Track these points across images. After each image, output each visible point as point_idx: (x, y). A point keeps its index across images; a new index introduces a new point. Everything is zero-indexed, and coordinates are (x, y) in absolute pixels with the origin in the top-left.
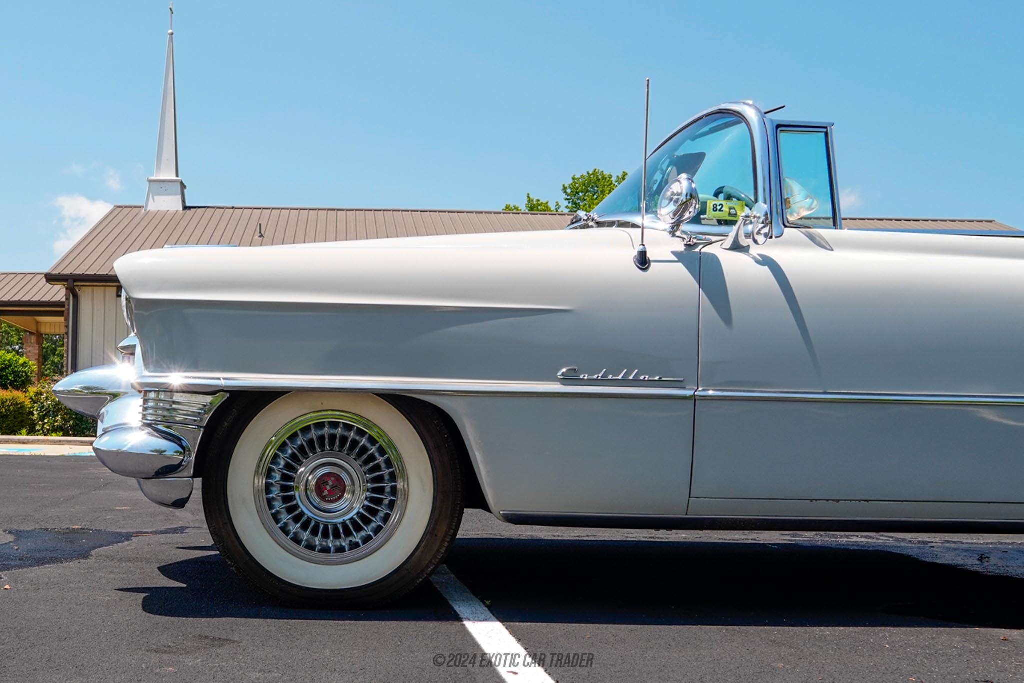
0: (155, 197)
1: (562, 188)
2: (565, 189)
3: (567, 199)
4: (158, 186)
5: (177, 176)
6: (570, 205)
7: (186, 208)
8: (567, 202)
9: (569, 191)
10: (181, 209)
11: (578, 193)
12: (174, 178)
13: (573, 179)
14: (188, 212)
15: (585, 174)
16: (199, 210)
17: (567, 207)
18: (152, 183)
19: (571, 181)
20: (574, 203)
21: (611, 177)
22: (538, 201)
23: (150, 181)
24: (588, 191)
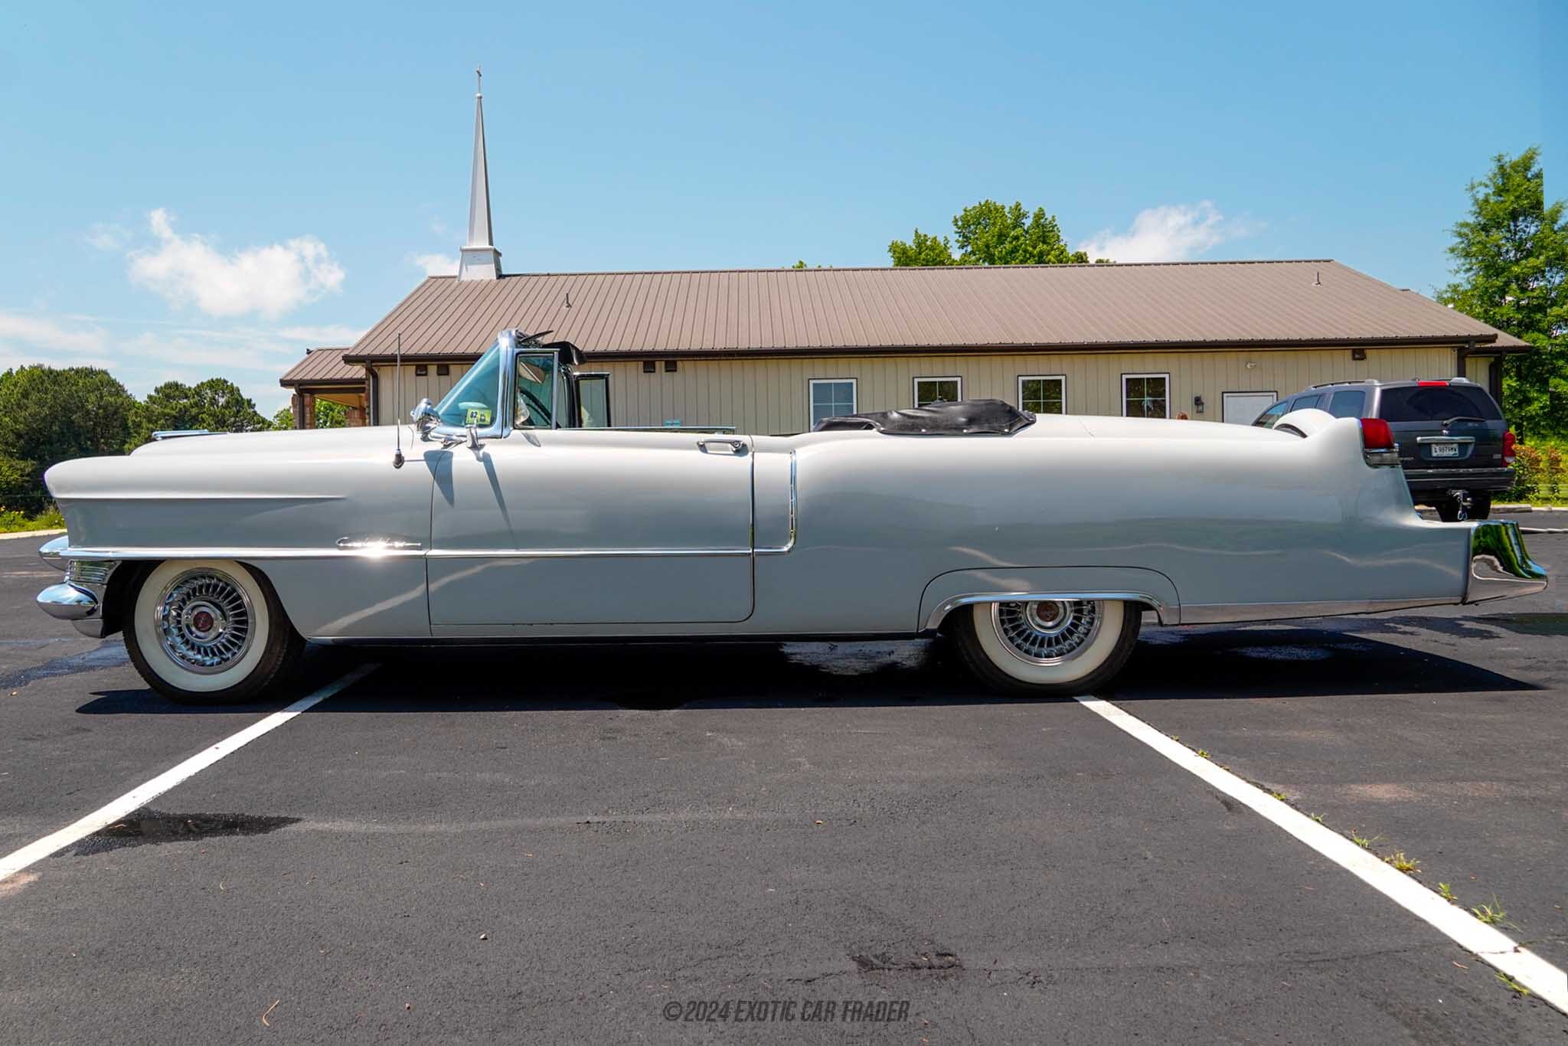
0: (469, 267)
1: (953, 219)
2: (956, 221)
3: (956, 232)
4: (470, 255)
5: (491, 243)
6: (961, 239)
7: (500, 276)
8: (957, 235)
9: (960, 223)
10: (495, 278)
11: (969, 226)
12: (487, 246)
13: (965, 210)
14: (504, 281)
15: (977, 205)
16: (514, 278)
17: (957, 241)
18: (467, 253)
19: (963, 213)
20: (964, 236)
21: (1003, 208)
22: (925, 236)
23: (463, 251)
24: (979, 223)
